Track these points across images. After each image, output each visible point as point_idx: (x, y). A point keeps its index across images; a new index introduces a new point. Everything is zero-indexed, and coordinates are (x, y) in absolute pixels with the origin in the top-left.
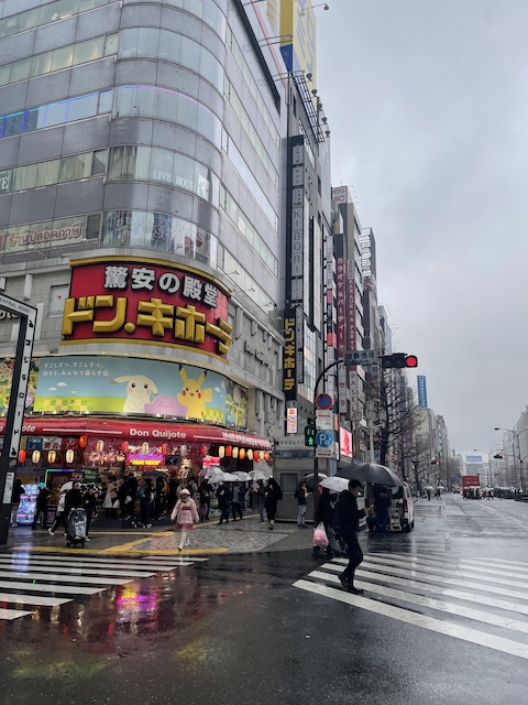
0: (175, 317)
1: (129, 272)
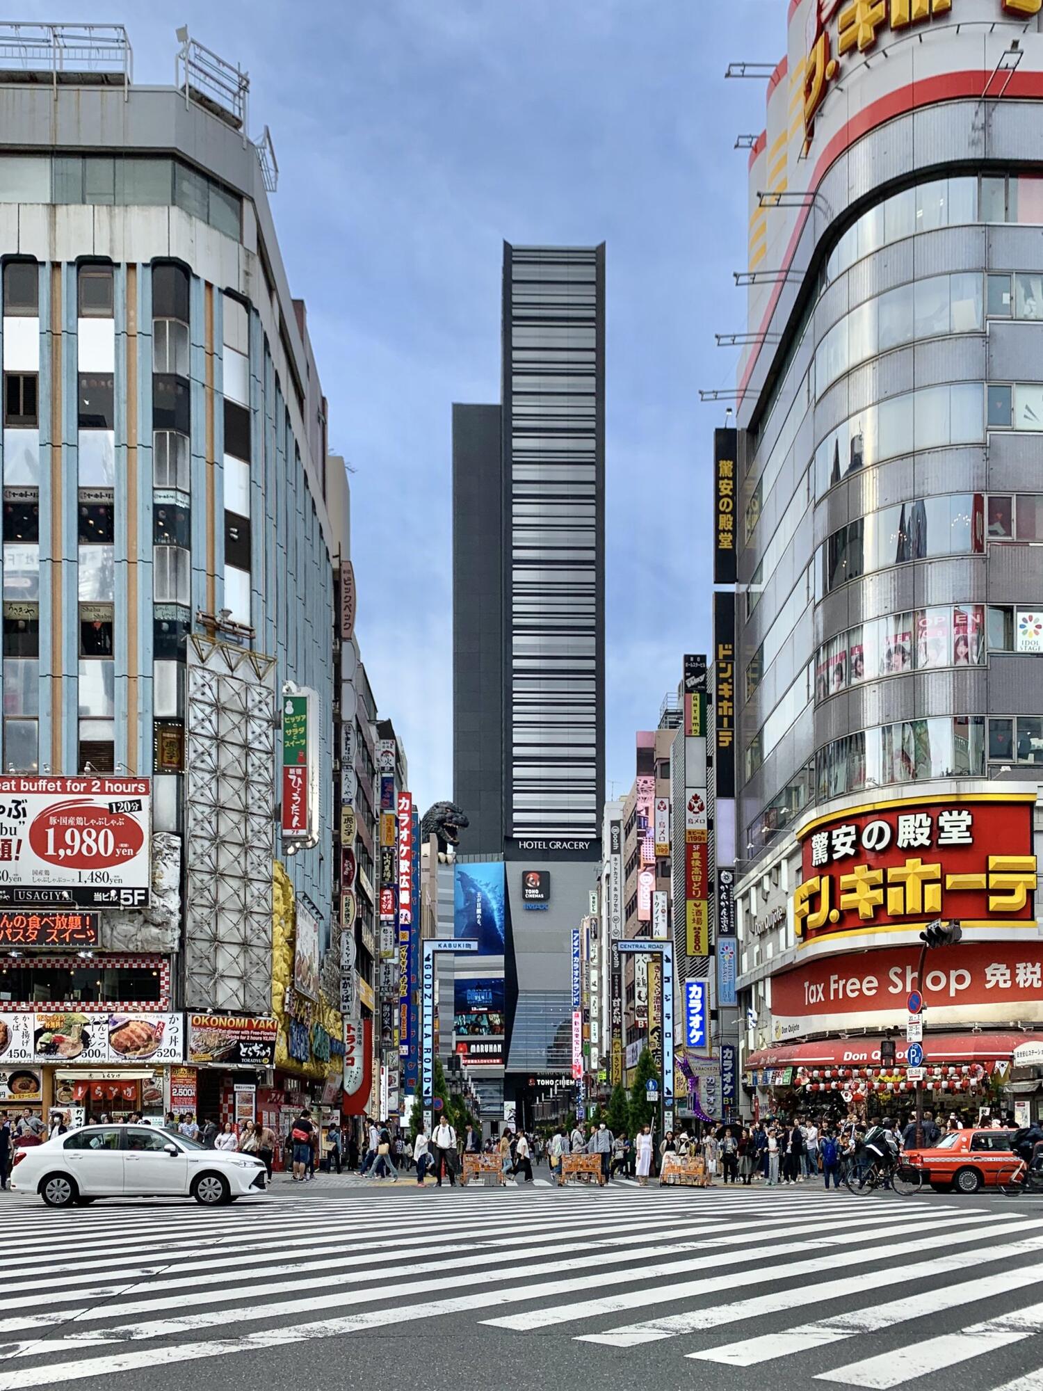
0: (885, 885)
1: (830, 838)
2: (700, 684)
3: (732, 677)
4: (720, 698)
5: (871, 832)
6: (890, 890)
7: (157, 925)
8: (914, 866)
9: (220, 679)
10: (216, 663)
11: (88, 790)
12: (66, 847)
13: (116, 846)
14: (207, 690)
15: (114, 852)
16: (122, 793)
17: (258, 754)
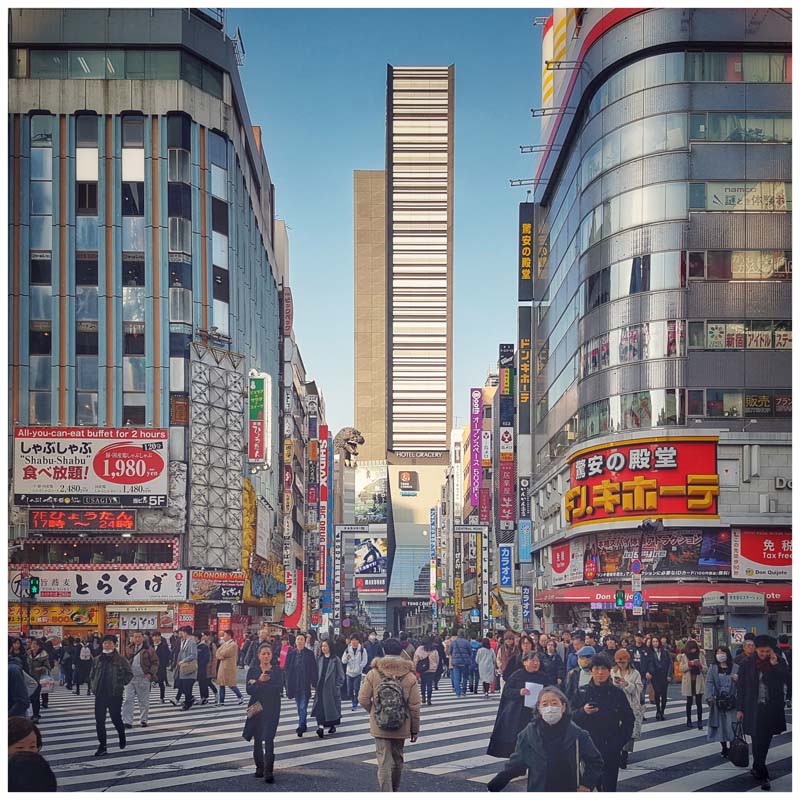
0: (621, 492)
1: (587, 463)
2: (509, 362)
3: (529, 359)
4: (522, 373)
5: (613, 459)
6: (624, 495)
7: (171, 517)
8: (639, 481)
9: (211, 369)
10: (208, 359)
11: (129, 436)
12: (117, 471)
13: (147, 470)
14: (203, 375)
15: (146, 474)
16: (151, 438)
17: (234, 414)
